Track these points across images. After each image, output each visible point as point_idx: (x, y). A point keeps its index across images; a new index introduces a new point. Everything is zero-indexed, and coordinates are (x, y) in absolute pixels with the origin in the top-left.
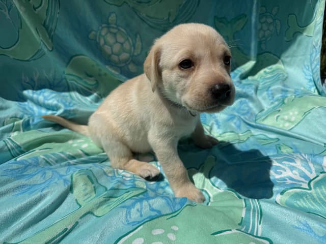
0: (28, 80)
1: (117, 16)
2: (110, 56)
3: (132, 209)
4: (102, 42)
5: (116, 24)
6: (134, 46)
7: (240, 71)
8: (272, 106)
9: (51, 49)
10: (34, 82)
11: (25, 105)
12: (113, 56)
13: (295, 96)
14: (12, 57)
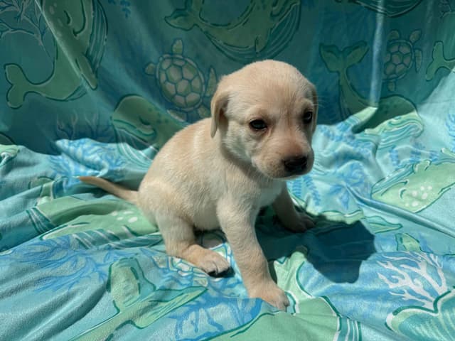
0: (63, 126)
1: (183, 44)
2: (173, 97)
3: (185, 321)
4: (163, 78)
5: (182, 54)
6: (206, 83)
7: (353, 121)
8: (397, 174)
9: (94, 87)
10: (71, 128)
11: (59, 160)
12: (177, 97)
13: (431, 162)
14: (44, 95)
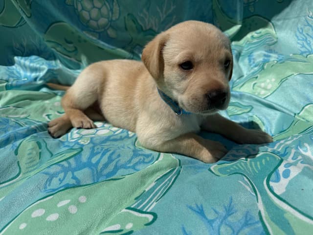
0: (18, 46)
2: (88, 21)
3: (54, 178)
4: (80, 8)
6: (112, 10)
9: (29, 16)
10: (24, 48)
11: (14, 69)
12: (91, 21)
13: (277, 61)
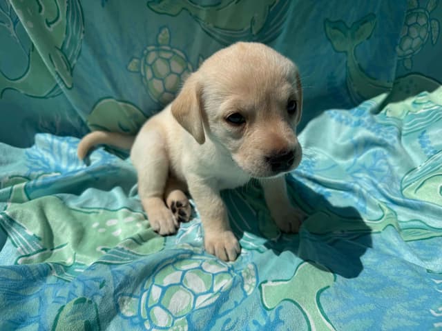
1: (170, 33)
4: (149, 74)
5: (169, 45)
7: (369, 105)
9: (69, 86)
14: (22, 92)
